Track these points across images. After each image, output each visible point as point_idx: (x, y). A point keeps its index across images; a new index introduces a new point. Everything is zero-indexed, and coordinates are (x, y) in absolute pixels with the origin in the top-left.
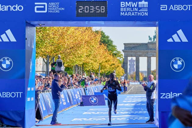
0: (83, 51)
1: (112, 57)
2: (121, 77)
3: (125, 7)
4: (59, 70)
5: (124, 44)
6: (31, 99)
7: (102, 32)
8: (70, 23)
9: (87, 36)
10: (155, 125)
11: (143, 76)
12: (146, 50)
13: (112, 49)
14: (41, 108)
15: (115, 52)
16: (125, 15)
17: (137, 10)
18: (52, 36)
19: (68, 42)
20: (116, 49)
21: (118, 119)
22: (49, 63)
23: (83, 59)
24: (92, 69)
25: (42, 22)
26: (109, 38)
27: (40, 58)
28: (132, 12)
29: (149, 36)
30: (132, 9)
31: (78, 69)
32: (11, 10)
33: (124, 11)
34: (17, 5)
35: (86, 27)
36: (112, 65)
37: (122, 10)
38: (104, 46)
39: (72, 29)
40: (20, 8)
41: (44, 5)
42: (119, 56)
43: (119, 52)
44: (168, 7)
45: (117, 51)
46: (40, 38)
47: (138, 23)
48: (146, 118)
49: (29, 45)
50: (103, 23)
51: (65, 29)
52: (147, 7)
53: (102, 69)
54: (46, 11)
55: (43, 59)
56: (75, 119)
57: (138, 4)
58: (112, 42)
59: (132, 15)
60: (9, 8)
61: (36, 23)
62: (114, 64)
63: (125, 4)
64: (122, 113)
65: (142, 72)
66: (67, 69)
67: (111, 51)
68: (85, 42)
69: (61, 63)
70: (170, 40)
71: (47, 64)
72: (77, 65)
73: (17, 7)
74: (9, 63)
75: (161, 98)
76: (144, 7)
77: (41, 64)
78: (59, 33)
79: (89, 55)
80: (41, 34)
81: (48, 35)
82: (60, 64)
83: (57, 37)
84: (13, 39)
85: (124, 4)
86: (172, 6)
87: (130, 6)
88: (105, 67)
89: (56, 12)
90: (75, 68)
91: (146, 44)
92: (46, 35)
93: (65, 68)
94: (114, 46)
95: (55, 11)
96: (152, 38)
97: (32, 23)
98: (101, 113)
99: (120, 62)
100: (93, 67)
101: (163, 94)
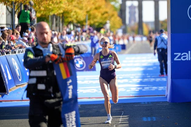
10: (167, 97)
11: (148, 29)
14: (6, 77)
22: (15, 12)
23: (62, 5)
31: (56, 20)
36: (104, 14)
48: (153, 88)
53: (89, 19)
55: (7, 7)
62: (106, 12)
65: (147, 23)
71: (12, 13)
72: (54, 15)
75: (175, 59)
77: (3, 14)
88: (95, 17)
90: (52, 18)
98: (91, 82)
99: (115, 9)
100: (77, 17)
101: (178, 55)
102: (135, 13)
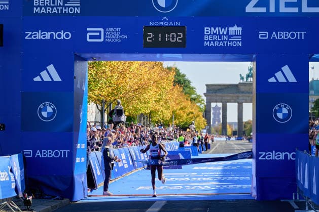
0: (151, 95)
1: (190, 103)
2: (202, 130)
3: (210, 34)
4: (119, 120)
5: (207, 85)
6: (81, 160)
7: (176, 69)
8: (135, 55)
9: (156, 74)
10: (251, 195)
11: (232, 129)
12: (236, 93)
13: (189, 92)
14: (95, 172)
15: (193, 96)
16: (211, 45)
17: (227, 39)
18: (109, 74)
19: (131, 83)
20: (195, 91)
21: (200, 187)
22: (105, 110)
23: (150, 105)
24: (163, 120)
25: (97, 55)
26: (186, 78)
27: (93, 103)
28: (219, 41)
29: (241, 75)
30: (220, 38)
31: (144, 119)
32: (54, 38)
33: (208, 40)
34: (62, 31)
35: (155, 62)
36: (189, 114)
37: (206, 38)
38: (179, 88)
39: (136, 64)
40: (67, 36)
41: (100, 32)
42: (200, 102)
43: (199, 96)
44: (270, 35)
45: (196, 94)
46: (92, 76)
47: (228, 56)
48: (238, 186)
49: (79, 86)
50: (179, 56)
51: (127, 64)
52: (241, 34)
53: (175, 119)
54: (102, 40)
55: (97, 105)
56: (140, 188)
57: (228, 31)
58: (189, 82)
59: (220, 45)
60: (52, 36)
61: (88, 55)
62: (192, 113)
63: (211, 31)
64: (204, 179)
65: (231, 124)
66: (129, 119)
67: (188, 95)
68: (154, 83)
69: (122, 110)
70: (272, 80)
71: (102, 112)
72: (142, 114)
73: (62, 33)
74: (52, 111)
75: (260, 158)
76: (236, 34)
77: (93, 112)
78: (119, 70)
79: (160, 99)
80: (94, 70)
81: (104, 72)
82: (120, 113)
83: (115, 76)
84: (57, 78)
85: (209, 31)
86: (274, 33)
87: (218, 33)
88: (181, 117)
89: (116, 40)
90: (140, 118)
91: (236, 86)
92: (101, 73)
93: (126, 117)
94: (193, 88)
95: (115, 40)
96: (245, 77)
97: (83, 56)
98: (177, 179)
99: (200, 110)
100: (163, 117)
101: (262, 154)
102: (219, 113)
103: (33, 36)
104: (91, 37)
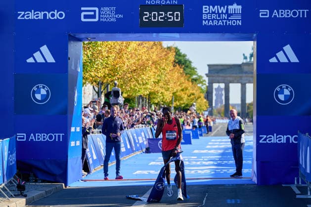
0: (150, 76)
1: (191, 84)
2: (203, 112)
3: (209, 13)
4: (116, 102)
5: (209, 65)
6: (76, 143)
7: (176, 48)
8: (131, 35)
9: (155, 54)
10: (252, 180)
12: (240, 73)
13: (190, 73)
15: (194, 77)
16: (209, 24)
17: (226, 18)
18: (105, 54)
19: (128, 63)
20: (196, 72)
21: (199, 172)
22: (102, 92)
23: (149, 86)
24: (162, 101)
25: (92, 35)
26: (187, 58)
27: (89, 85)
28: (218, 20)
29: (244, 55)
30: (219, 17)
31: (143, 100)
32: (48, 18)
33: (207, 19)
34: (56, 11)
35: (153, 42)
36: (190, 95)
37: (204, 17)
38: (179, 69)
39: (134, 44)
40: (61, 15)
41: (95, 11)
42: (201, 82)
43: (200, 77)
44: (271, 14)
45: (197, 75)
46: (88, 57)
47: (227, 35)
49: (73, 68)
50: (177, 35)
51: (124, 44)
52: (240, 13)
53: (176, 100)
54: (97, 20)
55: (93, 87)
56: (138, 172)
57: (227, 9)
58: (190, 62)
59: (219, 24)
60: (45, 15)
61: (83, 36)
62: (193, 94)
63: (209, 9)
64: (204, 163)
65: (234, 106)
66: (127, 100)
67: (189, 76)
68: (152, 63)
69: (118, 92)
70: (273, 60)
71: (99, 93)
72: (141, 96)
73: (55, 13)
74: (45, 93)
75: (261, 141)
76: (236, 13)
77: (90, 94)
78: (115, 50)
79: (158, 80)
80: (90, 51)
81: (101, 52)
83: (113, 56)
84: (51, 59)
85: (207, 9)
86: (275, 11)
87: (216, 12)
88: (182, 99)
89: (112, 20)
90: (139, 99)
91: (239, 66)
92: (98, 54)
93: (123, 99)
94: (194, 69)
95: (110, 20)
97: (78, 36)
99: (202, 91)
100: (164, 98)
101: (263, 137)
102: (222, 95)
103: (25, 17)
104: (86, 17)
